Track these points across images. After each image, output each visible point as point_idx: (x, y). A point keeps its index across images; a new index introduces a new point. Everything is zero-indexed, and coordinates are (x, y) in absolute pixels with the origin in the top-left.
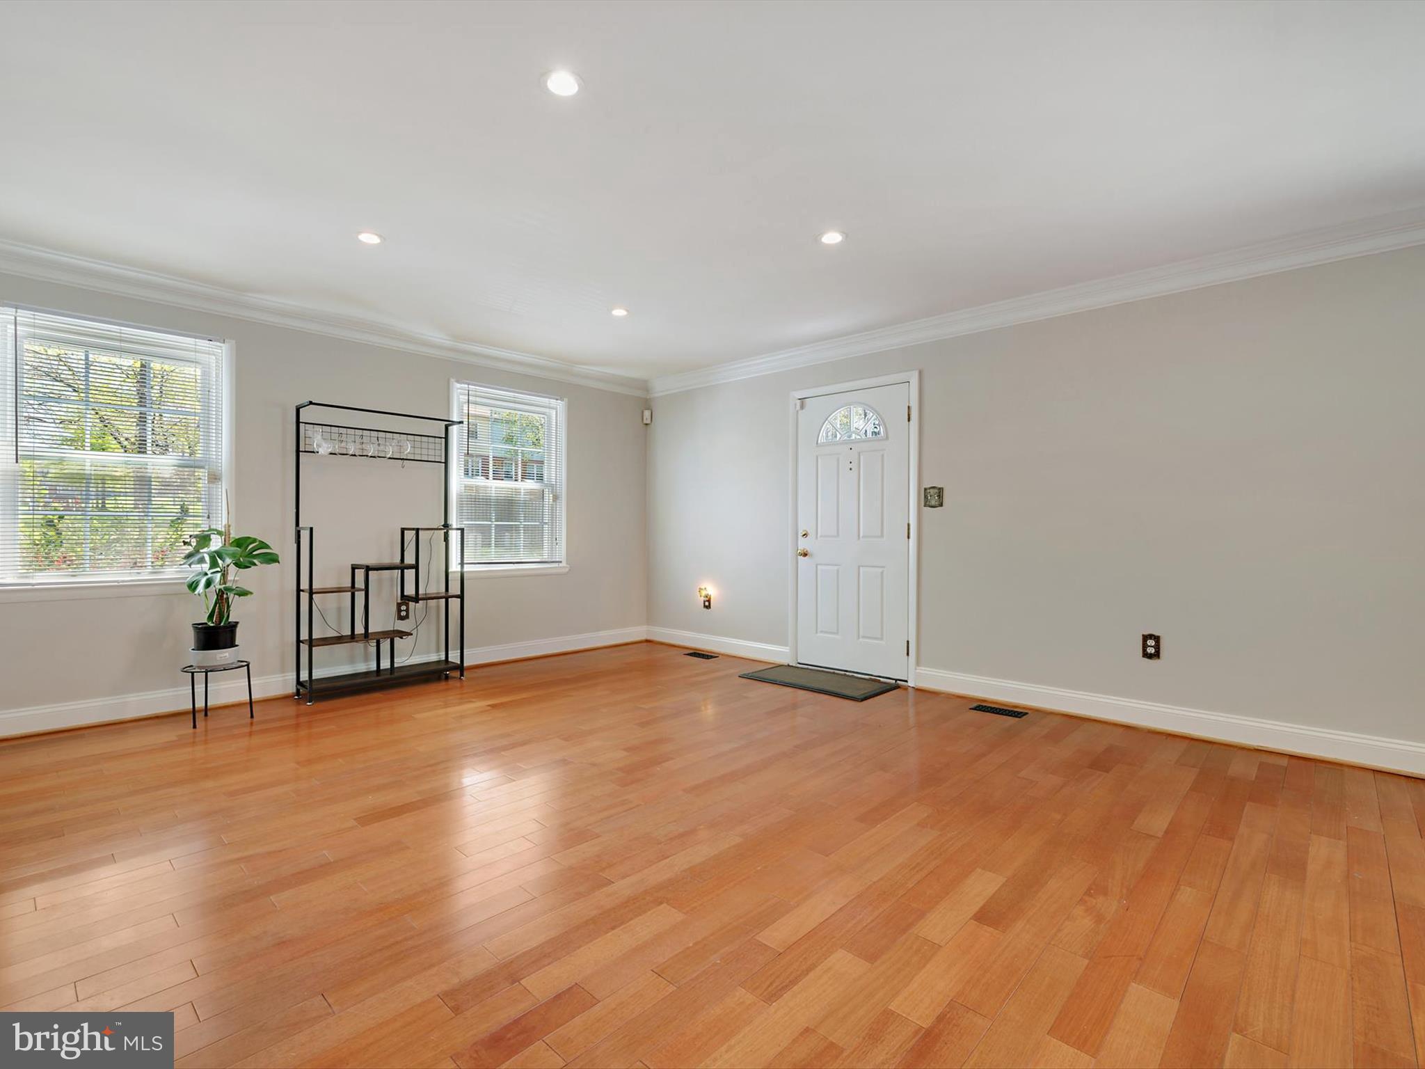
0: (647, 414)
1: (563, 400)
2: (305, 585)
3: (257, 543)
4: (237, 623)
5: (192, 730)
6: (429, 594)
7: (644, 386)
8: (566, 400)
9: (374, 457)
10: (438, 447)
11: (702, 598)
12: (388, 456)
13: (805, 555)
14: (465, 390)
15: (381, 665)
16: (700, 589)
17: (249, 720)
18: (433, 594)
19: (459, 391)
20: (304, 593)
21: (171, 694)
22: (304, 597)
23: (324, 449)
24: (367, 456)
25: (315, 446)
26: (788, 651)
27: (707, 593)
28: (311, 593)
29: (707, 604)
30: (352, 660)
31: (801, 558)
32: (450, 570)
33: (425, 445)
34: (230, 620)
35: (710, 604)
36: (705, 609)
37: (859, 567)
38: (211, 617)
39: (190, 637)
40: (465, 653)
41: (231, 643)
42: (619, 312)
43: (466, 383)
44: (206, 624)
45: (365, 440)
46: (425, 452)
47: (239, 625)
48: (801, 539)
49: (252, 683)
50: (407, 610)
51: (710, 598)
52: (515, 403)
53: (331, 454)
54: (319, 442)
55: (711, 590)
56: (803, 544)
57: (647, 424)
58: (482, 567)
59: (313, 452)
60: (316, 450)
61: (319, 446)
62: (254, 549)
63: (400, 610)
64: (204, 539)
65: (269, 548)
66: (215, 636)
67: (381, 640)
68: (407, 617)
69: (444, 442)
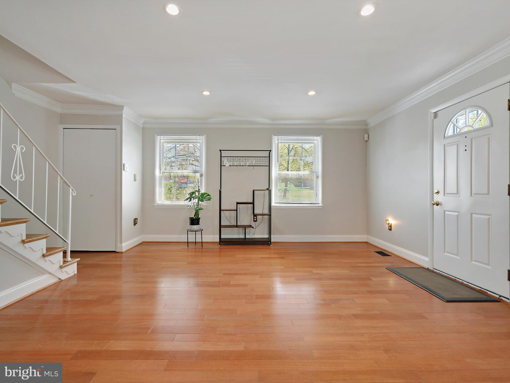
0: (366, 136)
1: (320, 136)
3: (207, 194)
4: (200, 218)
5: (187, 247)
6: (264, 213)
7: (365, 123)
8: (322, 136)
10: (266, 160)
11: (387, 224)
12: (248, 165)
13: (437, 205)
14: (277, 138)
15: (246, 236)
16: (386, 220)
17: (201, 247)
18: (266, 213)
19: (275, 139)
21: (191, 236)
23: (228, 164)
24: (240, 166)
25: (225, 164)
26: (428, 260)
27: (389, 222)
29: (390, 228)
30: (239, 234)
31: (435, 206)
32: (272, 205)
33: (259, 160)
34: (199, 217)
35: (391, 228)
36: (389, 230)
37: (472, 214)
38: (195, 215)
39: (188, 221)
40: (271, 236)
41: (198, 223)
42: (312, 93)
43: (277, 136)
44: (193, 217)
45: (241, 160)
46: (261, 162)
47: (201, 219)
48: (435, 195)
49: (202, 236)
50: (256, 219)
51: (391, 225)
52: (297, 140)
53: (230, 166)
54: (226, 162)
55: (392, 221)
56: (437, 198)
57: (366, 141)
58: (291, 205)
59: (224, 166)
60: (225, 165)
61: (226, 163)
62: (206, 196)
63: (254, 219)
64: (193, 193)
65: (210, 196)
66: (195, 221)
67: (246, 228)
68: (256, 221)
69: (269, 159)
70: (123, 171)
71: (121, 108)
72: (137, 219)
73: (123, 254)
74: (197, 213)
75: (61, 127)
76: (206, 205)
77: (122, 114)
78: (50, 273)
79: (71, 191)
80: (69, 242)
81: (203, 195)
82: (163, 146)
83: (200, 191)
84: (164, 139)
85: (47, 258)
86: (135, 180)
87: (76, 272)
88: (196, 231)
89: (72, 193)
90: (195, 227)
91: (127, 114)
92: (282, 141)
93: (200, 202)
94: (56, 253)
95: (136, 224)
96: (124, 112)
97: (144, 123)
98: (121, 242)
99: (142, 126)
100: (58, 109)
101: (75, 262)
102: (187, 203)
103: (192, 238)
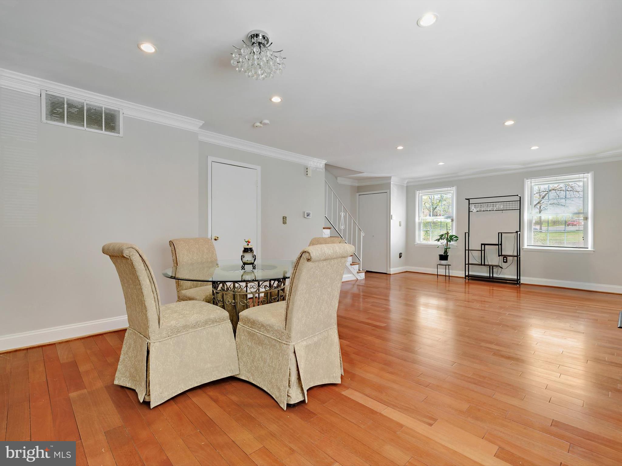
2: (467, 249)
3: (455, 236)
5: (437, 279)
6: (507, 254)
8: (593, 172)
9: (490, 211)
10: (517, 204)
12: (495, 210)
15: (494, 275)
17: (449, 280)
18: (515, 255)
19: (528, 183)
20: (468, 250)
22: (467, 251)
23: (475, 210)
24: (487, 211)
28: (469, 250)
32: (523, 248)
33: (508, 205)
34: (448, 254)
38: (444, 253)
39: (438, 257)
43: (529, 179)
44: (443, 255)
45: (489, 206)
46: (510, 207)
47: (449, 256)
53: (477, 211)
58: (549, 248)
59: (472, 212)
61: (473, 210)
62: (454, 238)
63: (504, 260)
64: (442, 235)
65: (458, 237)
66: (444, 257)
67: (494, 267)
68: (506, 262)
69: (519, 202)
70: (391, 220)
71: (389, 178)
72: (402, 253)
73: (391, 275)
74: (446, 252)
75: (358, 194)
76: (456, 245)
77: (391, 182)
78: (353, 274)
79: (362, 233)
80: (361, 260)
81: (451, 236)
82: (421, 198)
83: (449, 234)
84: (422, 193)
85: (352, 266)
86: (400, 225)
87: (364, 278)
88: (446, 266)
89: (362, 234)
90: (443, 262)
91: (394, 181)
92: (536, 184)
93: (449, 243)
94: (355, 264)
95: (401, 257)
96: (392, 180)
97: (408, 183)
98: (390, 268)
99: (406, 185)
100: (356, 184)
101: (364, 272)
102: (436, 243)
103: (442, 271)
